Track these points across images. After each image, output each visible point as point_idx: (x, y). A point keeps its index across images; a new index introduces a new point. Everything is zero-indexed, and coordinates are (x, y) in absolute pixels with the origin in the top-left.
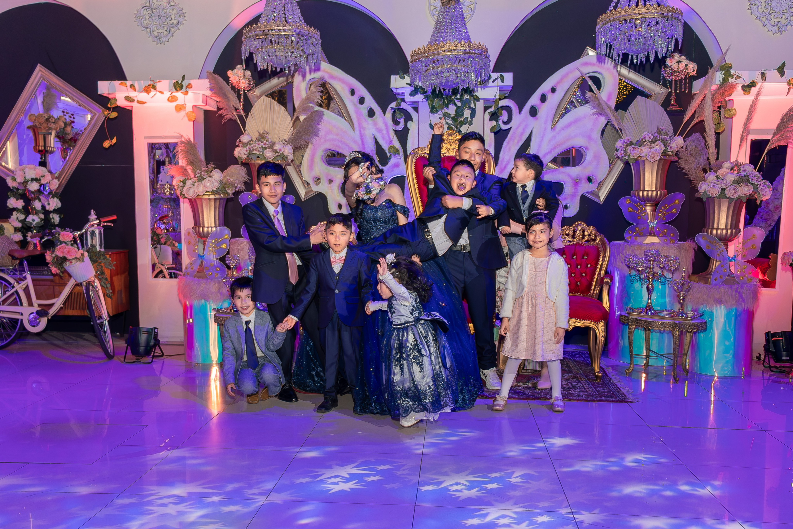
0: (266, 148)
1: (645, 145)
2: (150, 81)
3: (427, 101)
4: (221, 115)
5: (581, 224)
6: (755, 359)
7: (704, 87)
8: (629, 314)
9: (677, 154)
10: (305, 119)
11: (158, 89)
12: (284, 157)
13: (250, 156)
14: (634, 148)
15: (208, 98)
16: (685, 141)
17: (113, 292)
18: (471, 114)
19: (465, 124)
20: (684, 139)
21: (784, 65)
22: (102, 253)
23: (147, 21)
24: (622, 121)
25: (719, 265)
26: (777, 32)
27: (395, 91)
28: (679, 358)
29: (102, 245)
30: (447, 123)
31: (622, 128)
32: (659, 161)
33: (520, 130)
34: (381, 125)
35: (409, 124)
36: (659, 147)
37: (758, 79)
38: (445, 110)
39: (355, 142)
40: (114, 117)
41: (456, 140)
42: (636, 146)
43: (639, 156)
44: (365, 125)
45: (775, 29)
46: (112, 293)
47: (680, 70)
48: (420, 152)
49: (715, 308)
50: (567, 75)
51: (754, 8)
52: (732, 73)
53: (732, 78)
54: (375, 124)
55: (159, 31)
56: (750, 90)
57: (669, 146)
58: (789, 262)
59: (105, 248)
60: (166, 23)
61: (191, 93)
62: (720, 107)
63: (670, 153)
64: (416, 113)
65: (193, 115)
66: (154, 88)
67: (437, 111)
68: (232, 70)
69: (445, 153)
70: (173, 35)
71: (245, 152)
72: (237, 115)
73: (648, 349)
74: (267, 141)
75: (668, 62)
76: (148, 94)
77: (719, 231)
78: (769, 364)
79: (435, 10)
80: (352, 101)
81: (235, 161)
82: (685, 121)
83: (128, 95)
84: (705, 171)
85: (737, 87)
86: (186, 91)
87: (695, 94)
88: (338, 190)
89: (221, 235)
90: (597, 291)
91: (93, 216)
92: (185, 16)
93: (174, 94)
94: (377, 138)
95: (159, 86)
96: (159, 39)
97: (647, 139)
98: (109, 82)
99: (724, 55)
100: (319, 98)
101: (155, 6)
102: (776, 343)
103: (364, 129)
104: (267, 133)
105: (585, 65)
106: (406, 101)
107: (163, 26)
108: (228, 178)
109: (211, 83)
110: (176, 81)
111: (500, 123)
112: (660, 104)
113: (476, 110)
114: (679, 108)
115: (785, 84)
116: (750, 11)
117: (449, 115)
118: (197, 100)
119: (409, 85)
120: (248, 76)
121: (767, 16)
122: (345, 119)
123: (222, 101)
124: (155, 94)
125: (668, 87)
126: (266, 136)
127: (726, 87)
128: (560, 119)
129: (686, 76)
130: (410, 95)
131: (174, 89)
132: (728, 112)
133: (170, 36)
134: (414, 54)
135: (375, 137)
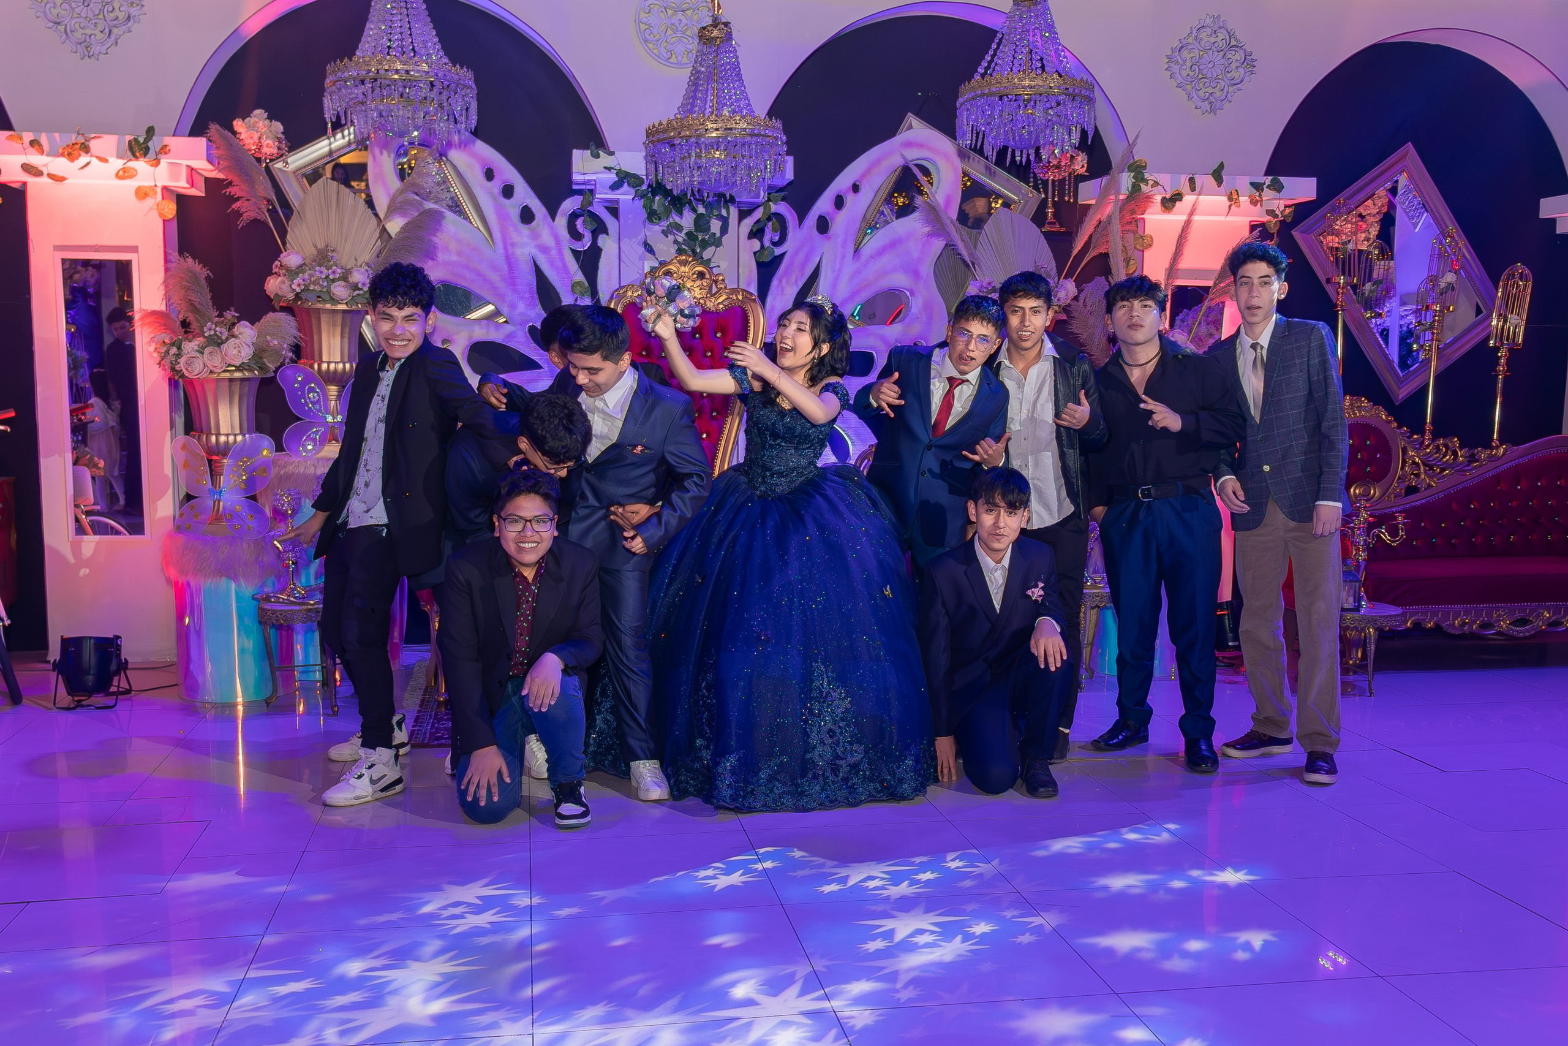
0: (333, 281)
2: (74, 136)
3: (640, 199)
4: (238, 211)
7: (1103, 196)
9: (1066, 309)
10: (406, 226)
11: (92, 151)
13: (303, 296)
15: (194, 174)
16: (1078, 288)
18: (721, 227)
19: (710, 245)
20: (1074, 284)
21: (1222, 166)
23: (58, 10)
24: (975, 248)
26: (1209, 110)
27: (576, 177)
30: (676, 242)
31: (976, 262)
33: (801, 256)
34: (547, 239)
35: (602, 240)
37: (1185, 188)
38: (674, 218)
39: (496, 269)
41: (693, 274)
44: (515, 238)
45: (1206, 106)
47: (1063, 164)
48: (630, 293)
50: (877, 162)
51: (1176, 68)
52: (1146, 176)
53: (1147, 185)
54: (535, 236)
55: (84, 31)
56: (1174, 206)
60: (101, 16)
61: (164, 162)
64: (615, 220)
65: (171, 207)
66: (86, 149)
67: (660, 219)
70: (117, 42)
71: (292, 286)
72: (268, 210)
74: (337, 266)
76: (72, 161)
79: (648, 31)
80: (488, 191)
81: (270, 304)
82: (1075, 252)
83: (27, 162)
85: (1155, 201)
86: (156, 159)
87: (1088, 207)
89: (254, 450)
92: (143, 6)
93: (134, 164)
94: (538, 262)
95: (94, 145)
96: (87, 48)
99: (1131, 146)
103: (513, 245)
104: (333, 251)
105: (909, 144)
106: (597, 196)
107: (93, 21)
108: (268, 338)
109: (218, 148)
110: (132, 138)
111: (767, 244)
112: (1032, 220)
113: (730, 220)
114: (1063, 230)
115: (1224, 199)
116: (1169, 73)
117: (679, 228)
118: (174, 176)
119: (609, 169)
120: (277, 133)
121: (1194, 83)
122: (472, 223)
123: (238, 183)
124: (88, 163)
125: (1042, 190)
126: (332, 257)
127: (1137, 199)
128: (867, 238)
129: (1070, 174)
130: (610, 188)
131: (129, 153)
132: (1141, 240)
133: (109, 45)
134: (657, 129)
135: (535, 262)
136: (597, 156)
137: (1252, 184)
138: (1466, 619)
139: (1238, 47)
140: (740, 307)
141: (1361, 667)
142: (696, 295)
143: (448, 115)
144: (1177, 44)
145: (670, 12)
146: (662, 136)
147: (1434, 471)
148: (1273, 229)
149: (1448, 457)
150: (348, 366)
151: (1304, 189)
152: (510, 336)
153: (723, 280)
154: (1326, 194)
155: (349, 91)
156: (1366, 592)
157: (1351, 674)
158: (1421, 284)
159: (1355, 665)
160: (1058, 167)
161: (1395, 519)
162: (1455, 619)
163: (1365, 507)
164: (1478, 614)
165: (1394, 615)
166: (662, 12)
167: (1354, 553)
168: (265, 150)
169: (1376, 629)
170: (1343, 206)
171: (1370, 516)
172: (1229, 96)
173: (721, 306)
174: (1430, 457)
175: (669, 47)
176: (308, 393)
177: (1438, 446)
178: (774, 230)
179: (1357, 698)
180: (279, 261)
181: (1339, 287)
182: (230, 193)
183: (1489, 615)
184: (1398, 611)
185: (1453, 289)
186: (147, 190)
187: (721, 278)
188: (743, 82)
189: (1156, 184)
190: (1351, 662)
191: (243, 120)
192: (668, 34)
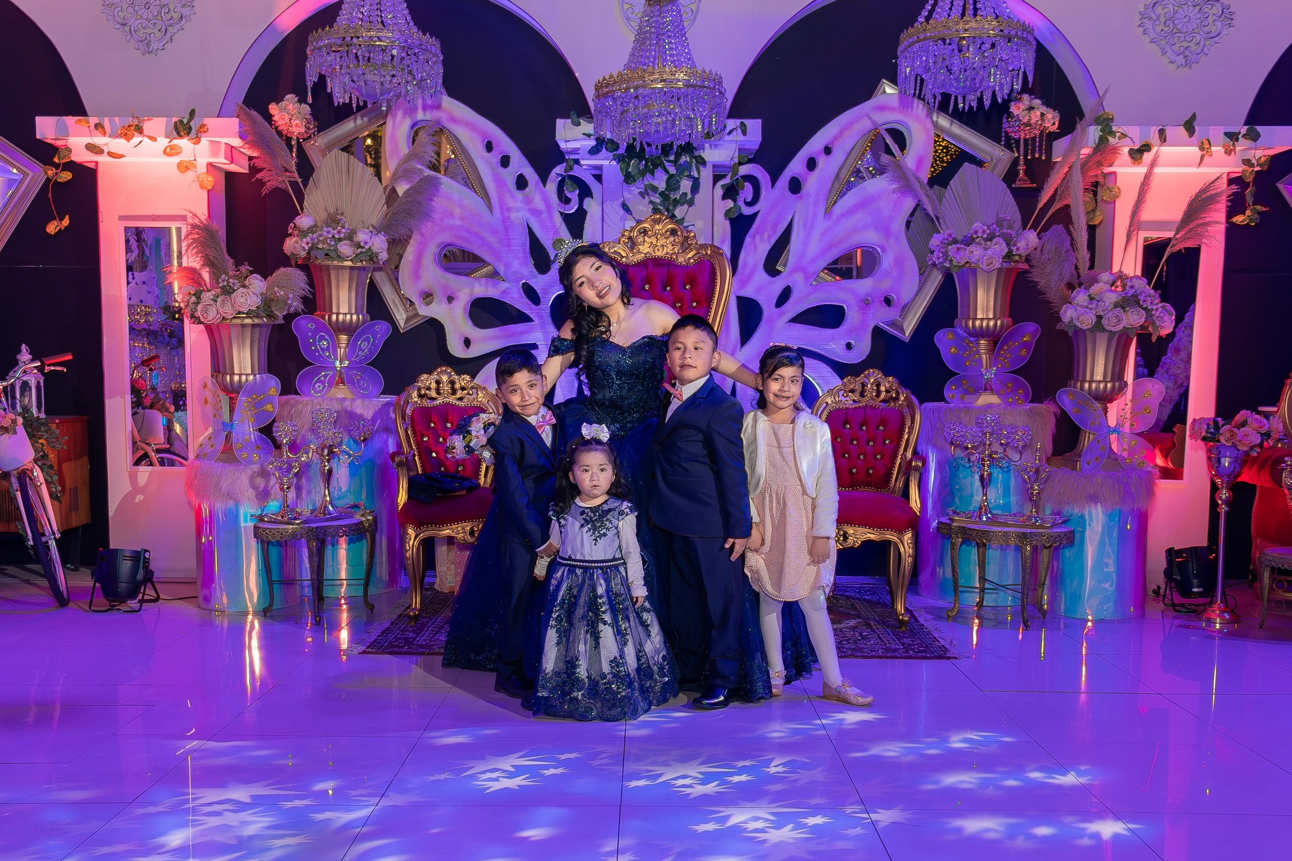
0: (340, 240)
1: (977, 244)
2: (131, 119)
3: (618, 163)
4: (261, 180)
5: (873, 372)
6: (1151, 593)
7: (1068, 153)
8: (952, 520)
9: (1028, 260)
10: (408, 190)
11: (145, 132)
12: (372, 257)
13: (313, 254)
14: (958, 249)
15: (234, 151)
16: (1040, 239)
17: (63, 491)
18: (692, 187)
19: (682, 205)
20: (1038, 234)
21: (1194, 117)
22: (43, 421)
23: (125, 13)
24: (941, 204)
25: (1094, 440)
26: (1184, 63)
27: (563, 145)
28: (1030, 593)
29: (41, 406)
30: (651, 202)
31: (940, 216)
32: (1000, 270)
33: (774, 215)
34: (539, 203)
35: (587, 203)
36: (999, 247)
37: (1154, 138)
38: (649, 180)
39: (494, 231)
40: (65, 180)
41: (666, 232)
42: (962, 246)
43: (967, 262)
44: (511, 203)
45: (1181, 59)
46: (60, 492)
47: (1033, 121)
49: (1087, 509)
50: (850, 125)
51: (1149, 24)
52: (1114, 129)
53: (1114, 137)
54: (528, 201)
55: (145, 31)
56: (1142, 157)
57: (1014, 245)
58: (1201, 433)
59: (46, 413)
60: (159, 17)
61: (204, 141)
62: (1096, 185)
63: (1017, 258)
64: (599, 185)
65: (210, 179)
66: (140, 130)
67: (635, 181)
68: (277, 104)
69: (648, 253)
70: (172, 39)
71: (303, 245)
72: (288, 180)
73: (983, 579)
74: (343, 227)
75: (1014, 109)
76: (129, 141)
77: (1094, 385)
78: (1172, 600)
79: (630, 12)
80: (489, 163)
81: (286, 261)
82: (1040, 205)
83: (90, 142)
84: (1071, 287)
85: (1122, 152)
86: (197, 137)
88: (465, 313)
89: (262, 387)
90: (900, 484)
91: (25, 355)
92: (194, 6)
93: (175, 142)
94: (531, 226)
95: (148, 126)
96: (147, 44)
97: (980, 235)
98: (56, 118)
99: (1100, 99)
100: (433, 154)
102: (1182, 567)
103: (509, 210)
104: (342, 214)
105: (879, 109)
106: (581, 162)
107: (153, 21)
108: (276, 289)
109: (245, 125)
110: (178, 119)
112: (1002, 179)
114: (1031, 186)
115: (1196, 149)
116: (1140, 29)
117: (654, 189)
118: (215, 153)
119: (589, 136)
120: (306, 114)
121: (1168, 38)
122: (476, 192)
123: (262, 157)
124: (141, 142)
125: (1014, 149)
126: (340, 219)
127: (1104, 152)
128: (839, 198)
129: (1041, 132)
130: (591, 153)
131: (174, 132)
132: (1108, 191)
133: (166, 41)
134: (602, 84)
135: (528, 225)
136: (579, 124)
137: (1227, 134)
139: (1214, 1)
140: (709, 261)
142: (669, 251)
146: (605, 90)
148: (1249, 179)
150: (355, 317)
151: (1281, 137)
152: (504, 292)
153: (695, 237)
155: (324, 59)
160: (1029, 125)
168: (295, 130)
172: (1205, 49)
173: (692, 261)
176: (320, 341)
180: (294, 223)
182: (254, 164)
186: (188, 165)
187: (692, 234)
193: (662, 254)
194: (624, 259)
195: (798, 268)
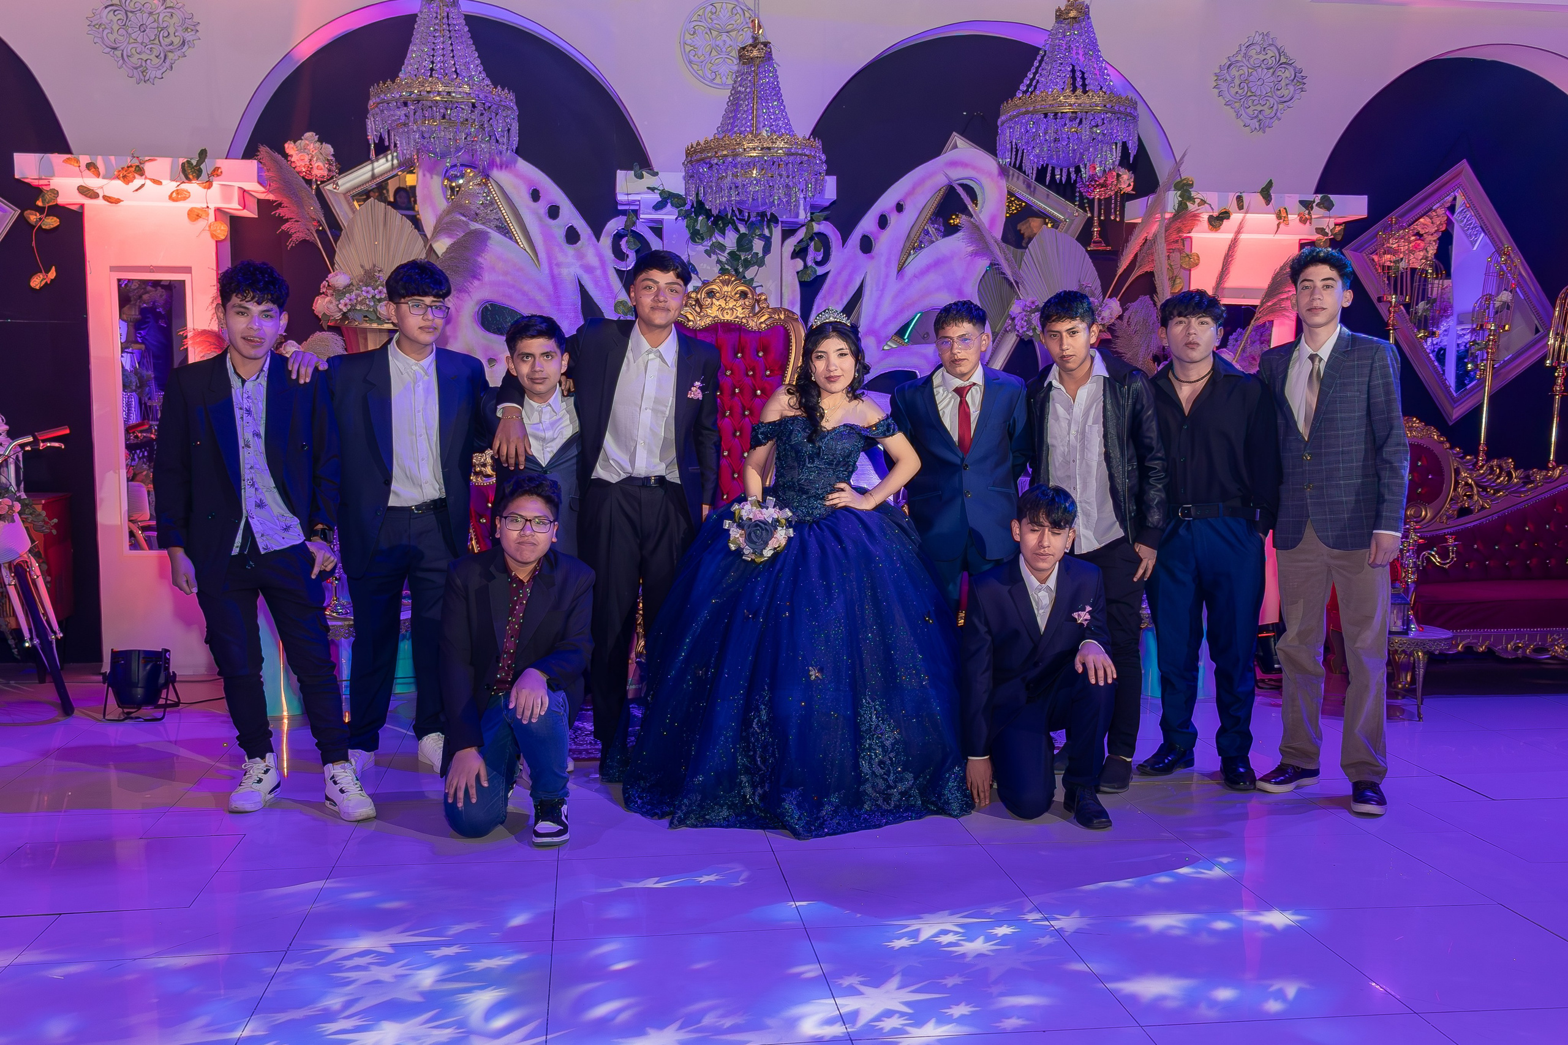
0: (380, 300)
2: (129, 159)
3: (683, 220)
4: (287, 232)
7: (1149, 215)
9: (1110, 329)
10: (452, 245)
11: (147, 173)
13: (350, 315)
15: (248, 196)
16: (1123, 308)
18: (764, 247)
19: (753, 265)
20: (1119, 302)
21: (1270, 184)
22: (27, 502)
23: (115, 35)
24: (1019, 267)
26: (1258, 128)
27: (621, 197)
29: (20, 483)
30: (719, 262)
31: (1019, 281)
33: (843, 277)
34: (592, 259)
37: (1233, 206)
38: (717, 238)
39: (543, 288)
40: (52, 226)
41: (736, 294)
44: (560, 258)
45: (1255, 123)
47: (1109, 182)
50: (921, 181)
51: (1224, 86)
52: (1193, 194)
53: (1194, 203)
54: (580, 256)
55: (139, 56)
56: (1221, 225)
61: (216, 184)
64: (658, 240)
65: (218, 228)
66: (140, 171)
67: (703, 239)
69: (716, 317)
71: (339, 306)
72: (318, 231)
76: (127, 183)
79: (693, 53)
80: (534, 213)
82: (1120, 271)
83: (83, 184)
85: (1201, 219)
86: (208, 181)
87: (1134, 225)
91: (2, 426)
92: (197, 31)
93: (186, 186)
94: (583, 283)
95: (148, 167)
96: (142, 72)
98: (38, 156)
99: (1178, 164)
101: (132, 4)
102: (1264, 643)
103: (558, 265)
104: (380, 271)
105: (953, 164)
106: (642, 216)
107: (150, 46)
109: (268, 170)
110: (185, 160)
111: (810, 264)
112: (1076, 239)
113: (772, 240)
114: (1109, 248)
115: (1273, 217)
116: (1216, 91)
117: (722, 248)
118: (227, 198)
119: (652, 189)
120: (327, 155)
121: (1242, 100)
122: (518, 243)
123: (288, 205)
124: (143, 185)
125: (1087, 209)
126: (379, 277)
127: (1183, 218)
128: (911, 258)
129: (1116, 193)
130: (654, 207)
131: (182, 176)
132: (1187, 259)
133: (165, 69)
134: (695, 149)
135: (579, 282)
136: (641, 177)
137: (1302, 202)
138: (1520, 643)
139: (1288, 64)
140: (782, 326)
141: (1410, 691)
142: (738, 314)
143: (490, 136)
144: (1225, 62)
145: (714, 33)
146: (699, 156)
147: (1487, 492)
149: (1502, 479)
151: (1355, 207)
153: (766, 299)
154: (1377, 212)
155: (392, 112)
156: (1415, 615)
157: (1400, 698)
158: (1476, 303)
159: (1403, 688)
160: (1104, 185)
161: (1446, 541)
162: (1508, 642)
163: (1415, 529)
164: (1532, 639)
165: (1446, 639)
166: (706, 33)
167: (1404, 575)
168: (315, 172)
169: (1424, 653)
170: (1396, 224)
171: (1420, 538)
172: (1278, 114)
173: (763, 326)
174: (1484, 478)
175: (714, 68)
177: (1491, 468)
178: (817, 250)
179: (1406, 723)
180: (327, 281)
181: (1391, 306)
182: (280, 214)
183: (1544, 639)
184: (1448, 634)
185: (1508, 308)
186: (200, 212)
187: (763, 297)
188: (783, 101)
189: (1203, 202)
190: (1400, 686)
191: (295, 142)
192: (712, 55)
193: (731, 318)
194: (691, 323)
195: (872, 332)
